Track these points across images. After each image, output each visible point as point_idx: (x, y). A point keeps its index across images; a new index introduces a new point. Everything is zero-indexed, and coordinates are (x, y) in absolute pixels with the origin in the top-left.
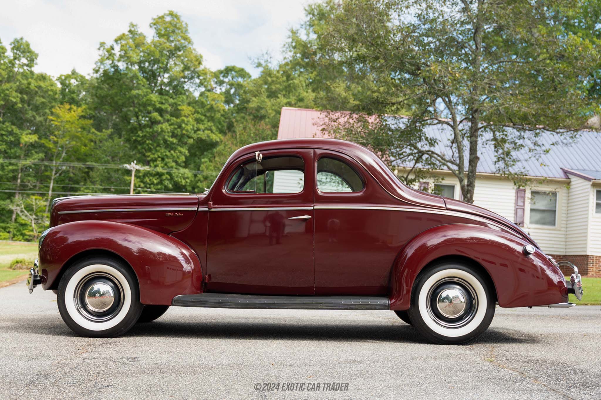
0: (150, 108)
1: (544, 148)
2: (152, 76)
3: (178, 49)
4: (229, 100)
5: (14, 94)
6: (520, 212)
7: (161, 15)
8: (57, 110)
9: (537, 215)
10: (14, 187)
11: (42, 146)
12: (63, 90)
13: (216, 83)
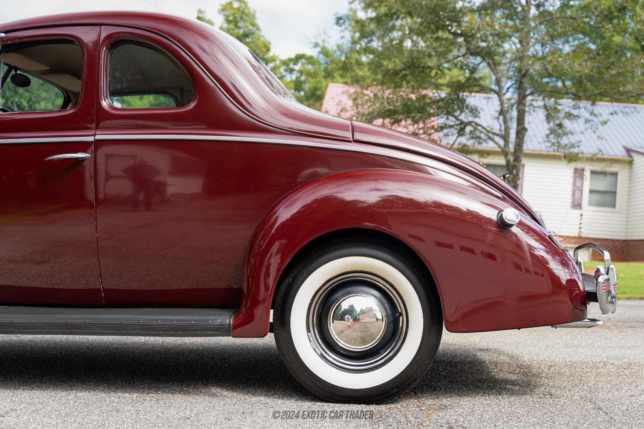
1: (601, 119)
3: (246, 35)
4: (299, 88)
6: (578, 193)
9: (596, 197)
13: (286, 70)
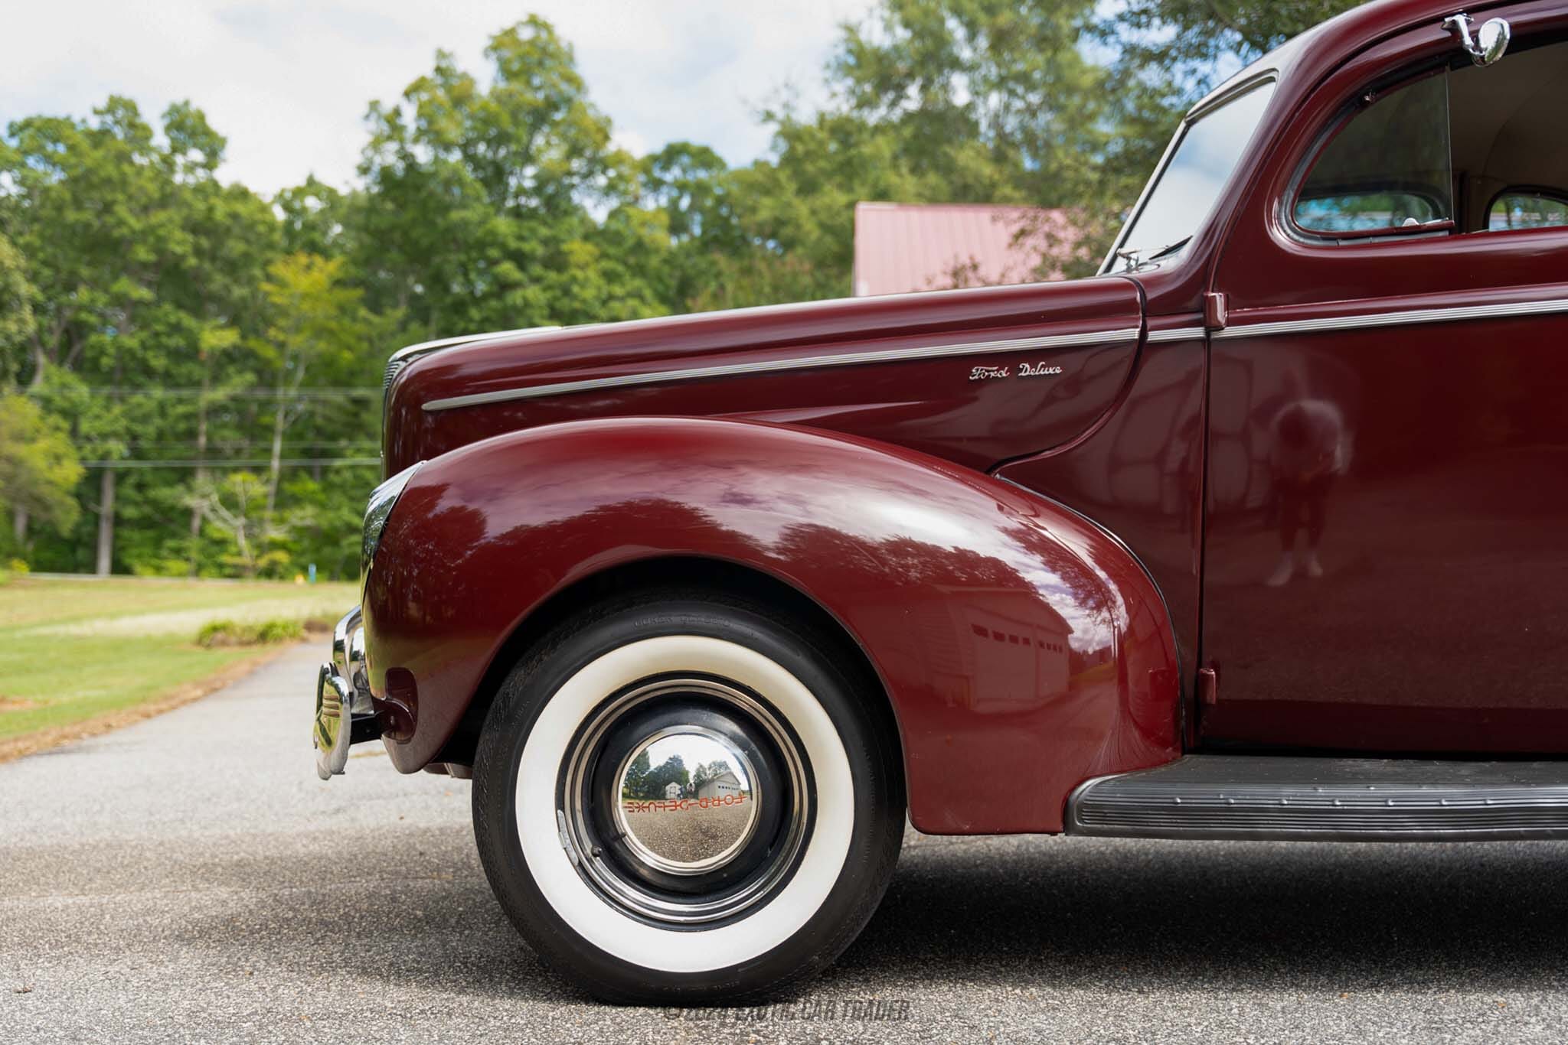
0: (494, 253)
2: (495, 176)
3: (553, 105)
4: (677, 226)
5: (178, 235)
7: (508, 25)
8: (279, 269)
10: (192, 453)
11: (250, 354)
12: (289, 224)
13: (645, 185)
